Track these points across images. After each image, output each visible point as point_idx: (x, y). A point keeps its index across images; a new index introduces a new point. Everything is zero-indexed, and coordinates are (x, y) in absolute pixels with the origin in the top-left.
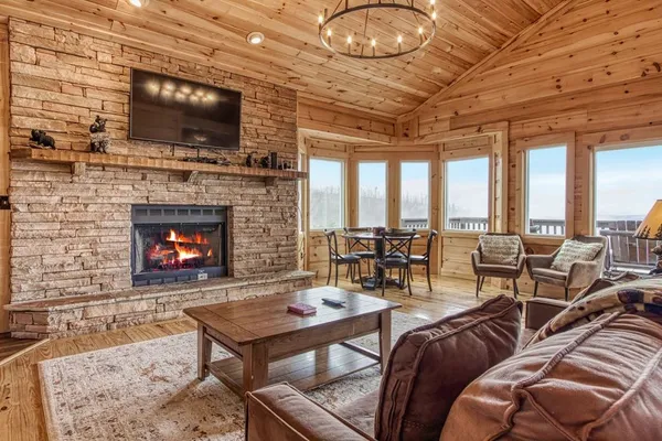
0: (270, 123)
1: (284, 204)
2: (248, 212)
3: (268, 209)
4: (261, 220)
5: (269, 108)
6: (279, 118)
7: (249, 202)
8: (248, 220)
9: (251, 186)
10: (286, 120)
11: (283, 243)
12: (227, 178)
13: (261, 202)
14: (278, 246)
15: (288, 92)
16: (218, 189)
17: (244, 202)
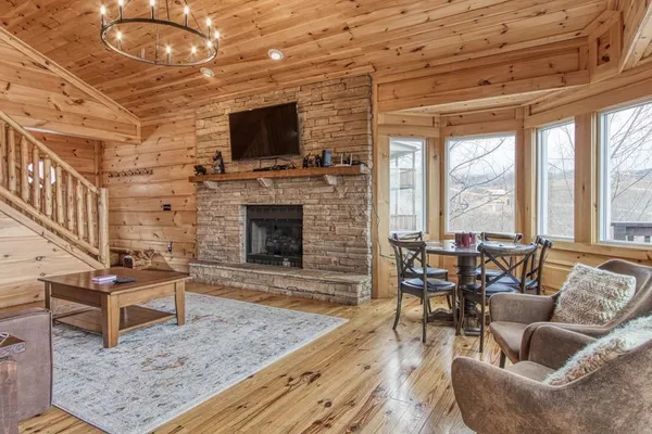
0: (337, 119)
1: (352, 201)
2: (315, 210)
3: (335, 207)
4: (328, 218)
5: (336, 105)
6: (345, 112)
7: (316, 201)
8: (315, 217)
9: (318, 186)
10: (354, 110)
11: (351, 243)
12: (297, 180)
13: (326, 200)
14: (345, 245)
15: (357, 79)
16: (291, 191)
17: (312, 202)
